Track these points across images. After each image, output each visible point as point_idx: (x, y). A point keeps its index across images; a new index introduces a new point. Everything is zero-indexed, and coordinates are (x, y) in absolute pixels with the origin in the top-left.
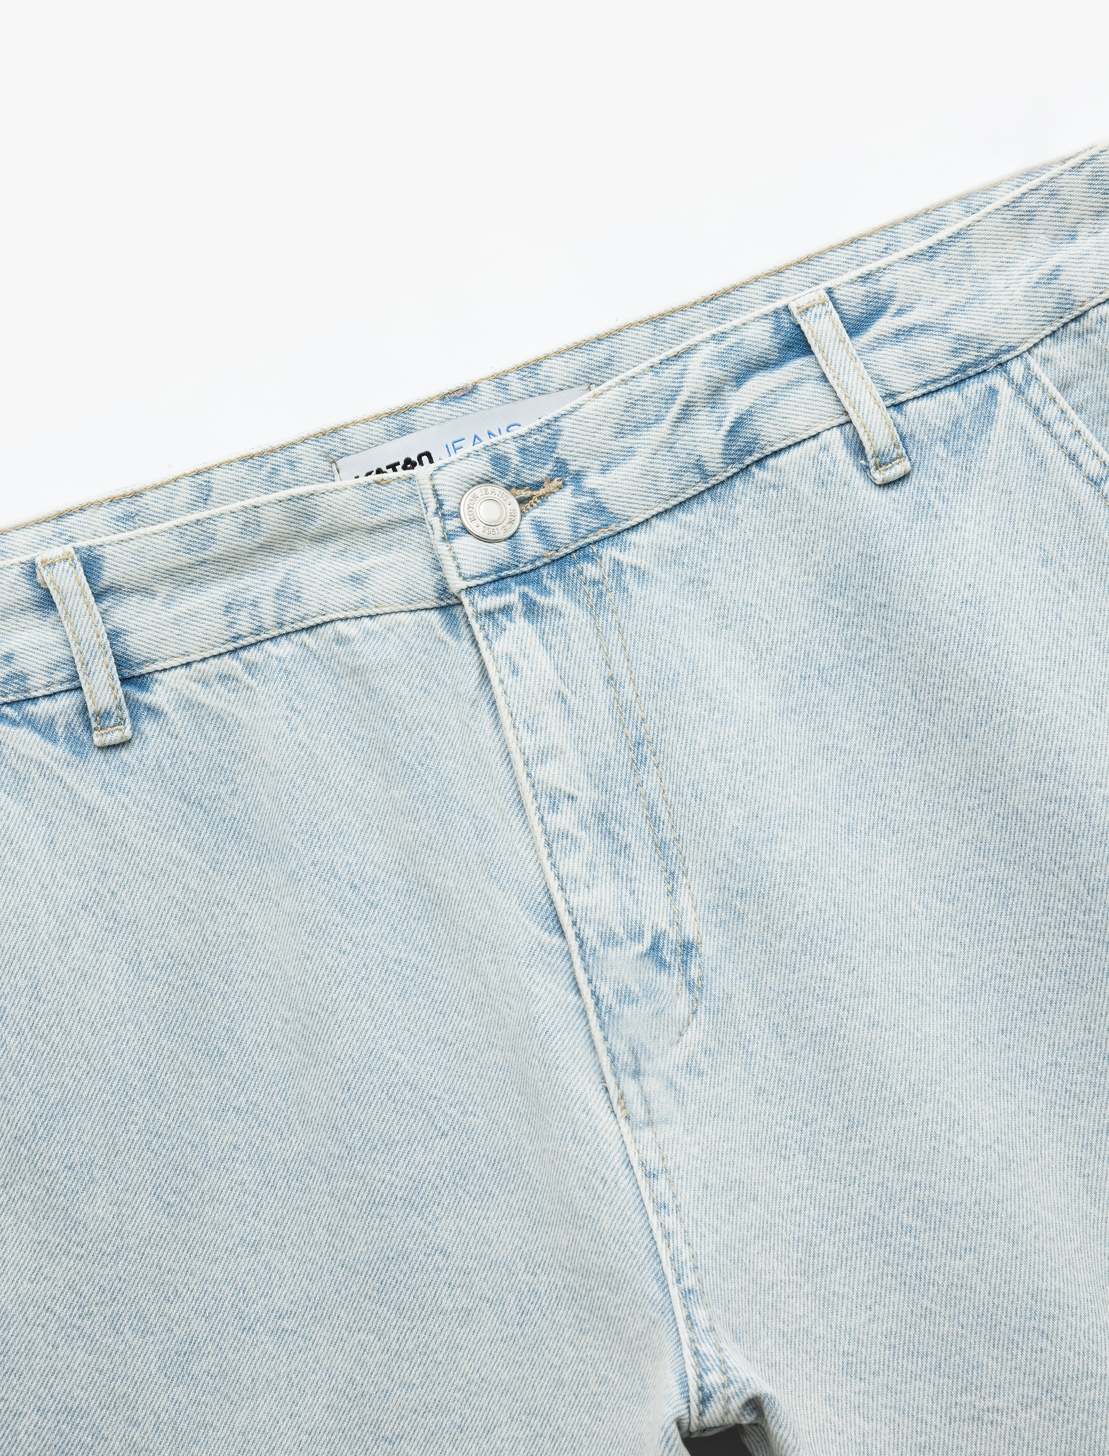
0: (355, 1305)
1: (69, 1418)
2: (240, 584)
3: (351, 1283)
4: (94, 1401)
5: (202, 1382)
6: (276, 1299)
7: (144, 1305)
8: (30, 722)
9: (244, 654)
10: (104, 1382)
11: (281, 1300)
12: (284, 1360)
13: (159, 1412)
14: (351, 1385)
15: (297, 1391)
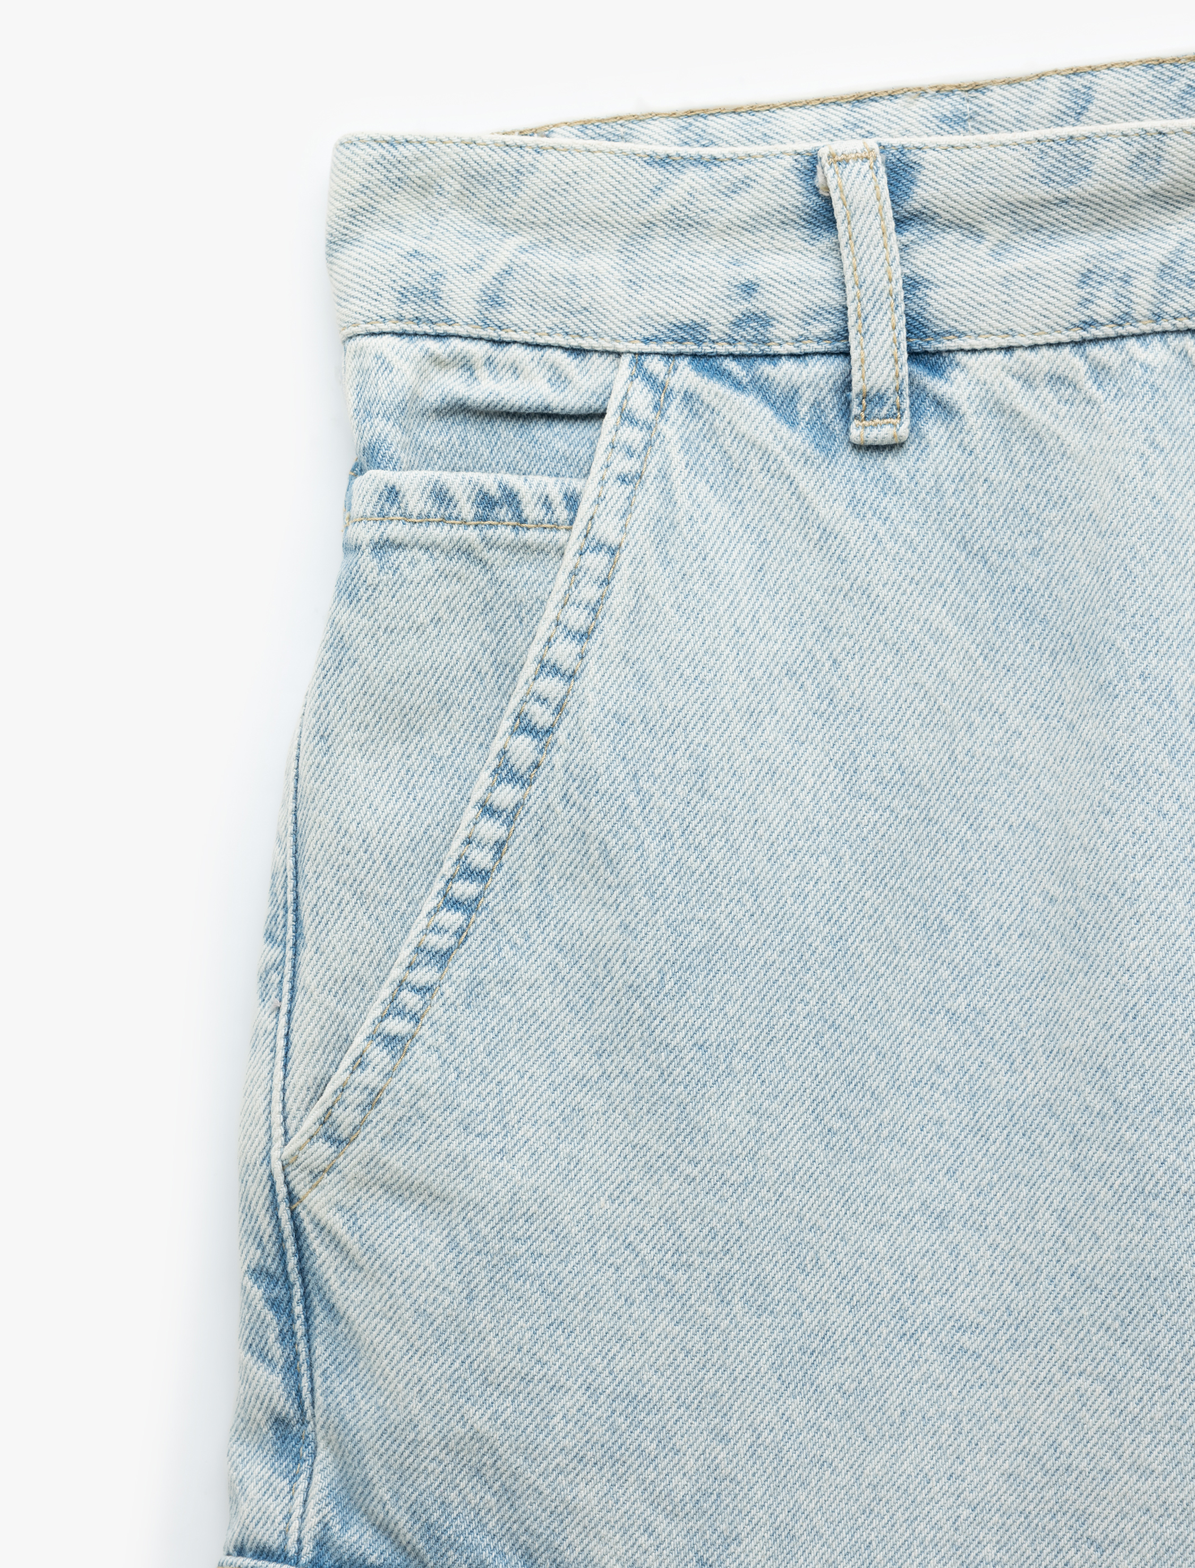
0: (1081, 1335)
1: (630, 1409)
2: (1109, 246)
3: (1081, 1302)
4: (670, 1393)
5: (829, 1398)
6: (959, 1302)
7: (768, 1269)
8: (763, 389)
9: (1094, 351)
10: (690, 1368)
11: (966, 1305)
12: (955, 1393)
13: (760, 1429)
14: (1052, 1451)
15: (966, 1442)
